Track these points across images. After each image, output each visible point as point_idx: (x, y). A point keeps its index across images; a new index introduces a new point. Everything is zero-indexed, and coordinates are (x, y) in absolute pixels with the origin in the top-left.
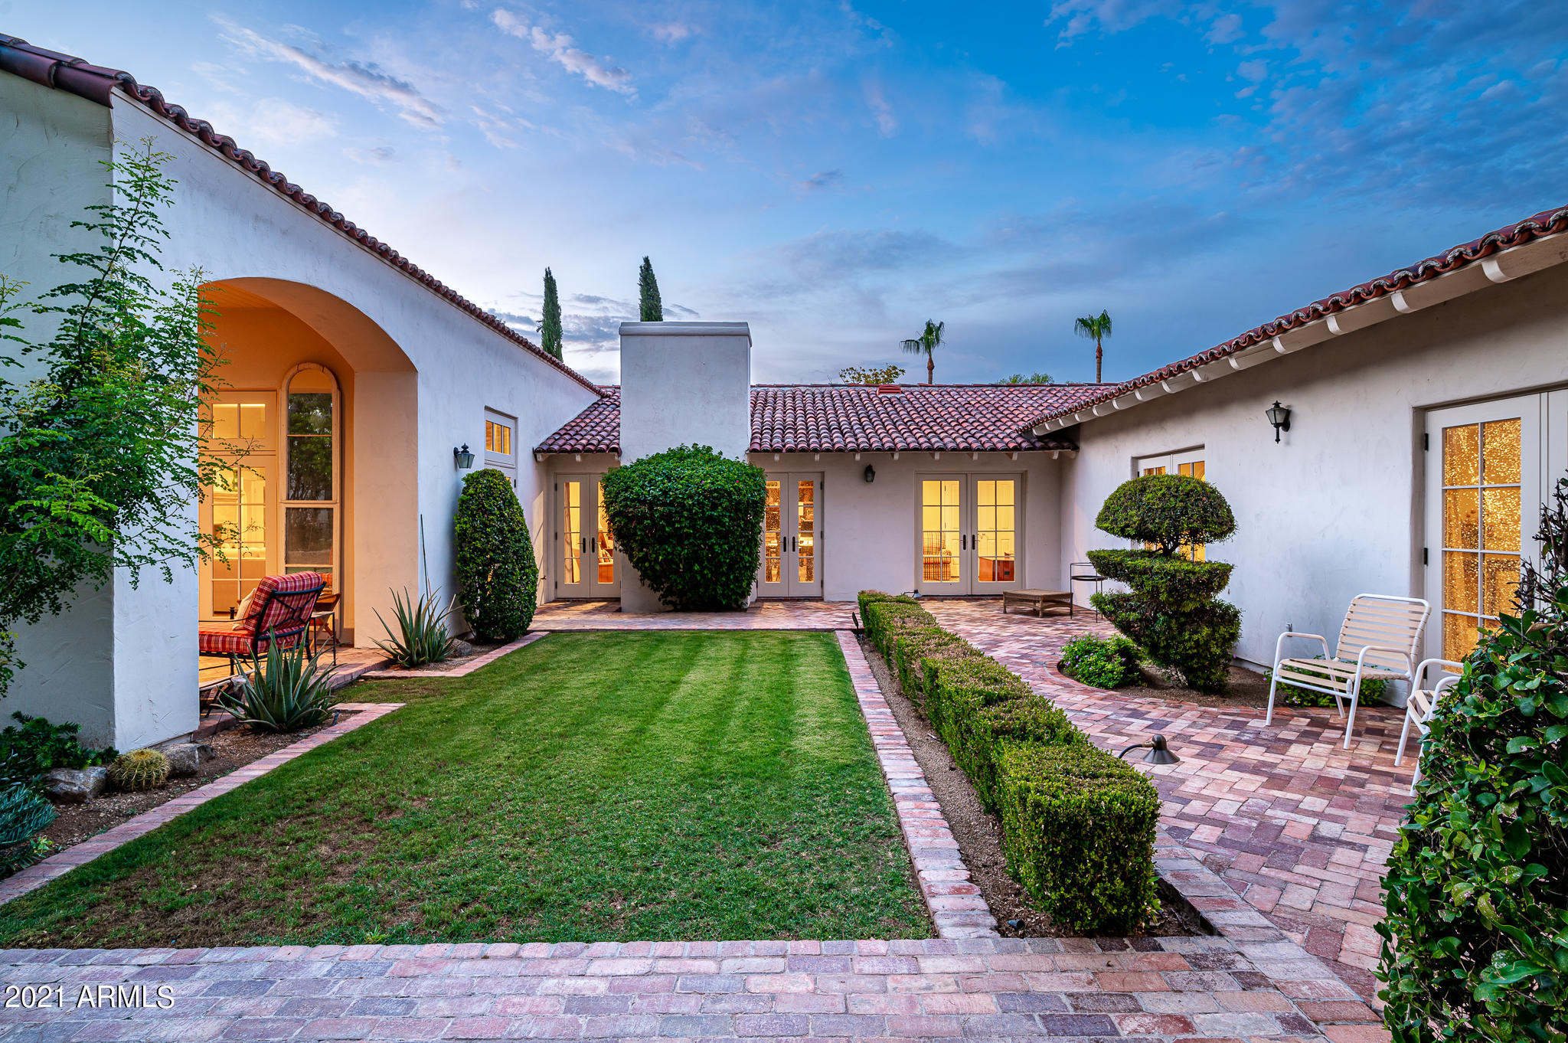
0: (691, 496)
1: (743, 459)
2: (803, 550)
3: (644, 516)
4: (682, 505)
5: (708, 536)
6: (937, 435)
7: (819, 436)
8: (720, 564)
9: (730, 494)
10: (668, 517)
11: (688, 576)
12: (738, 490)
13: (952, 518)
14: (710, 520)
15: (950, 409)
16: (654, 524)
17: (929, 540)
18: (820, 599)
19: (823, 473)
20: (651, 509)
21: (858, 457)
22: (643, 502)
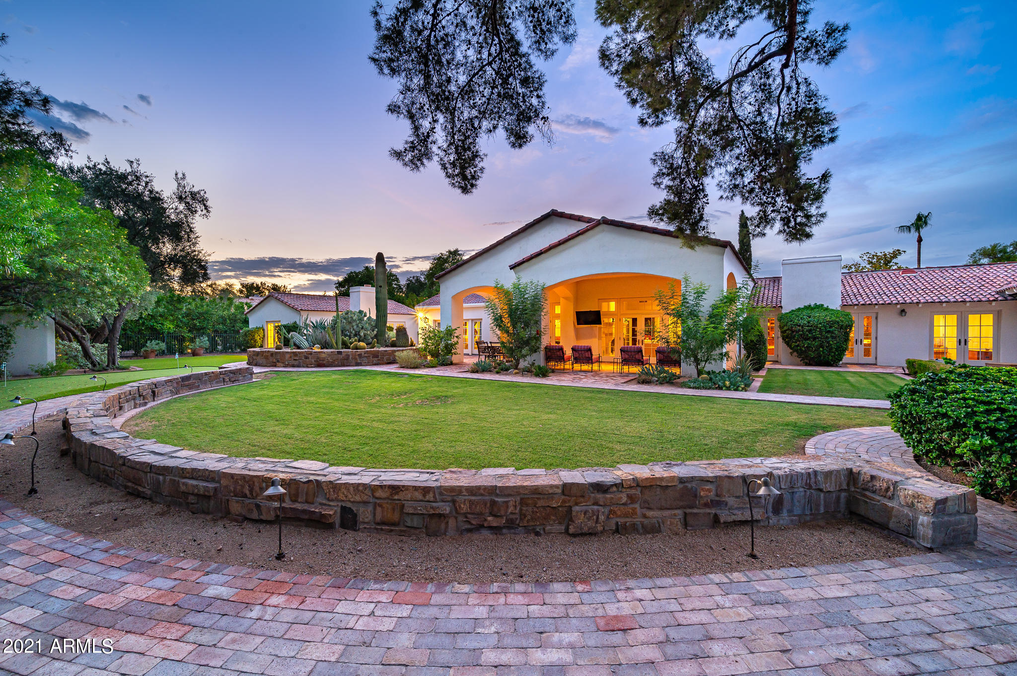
0: (820, 323)
1: (839, 309)
2: (865, 345)
3: (799, 330)
4: (817, 327)
5: (827, 337)
6: (944, 295)
7: (875, 298)
8: (832, 348)
9: (838, 322)
10: (810, 331)
11: (816, 352)
12: (842, 321)
13: (952, 332)
14: (829, 332)
15: (949, 281)
16: (804, 334)
17: (936, 341)
18: (876, 364)
19: (877, 313)
20: (802, 327)
21: (898, 306)
22: (799, 326)
